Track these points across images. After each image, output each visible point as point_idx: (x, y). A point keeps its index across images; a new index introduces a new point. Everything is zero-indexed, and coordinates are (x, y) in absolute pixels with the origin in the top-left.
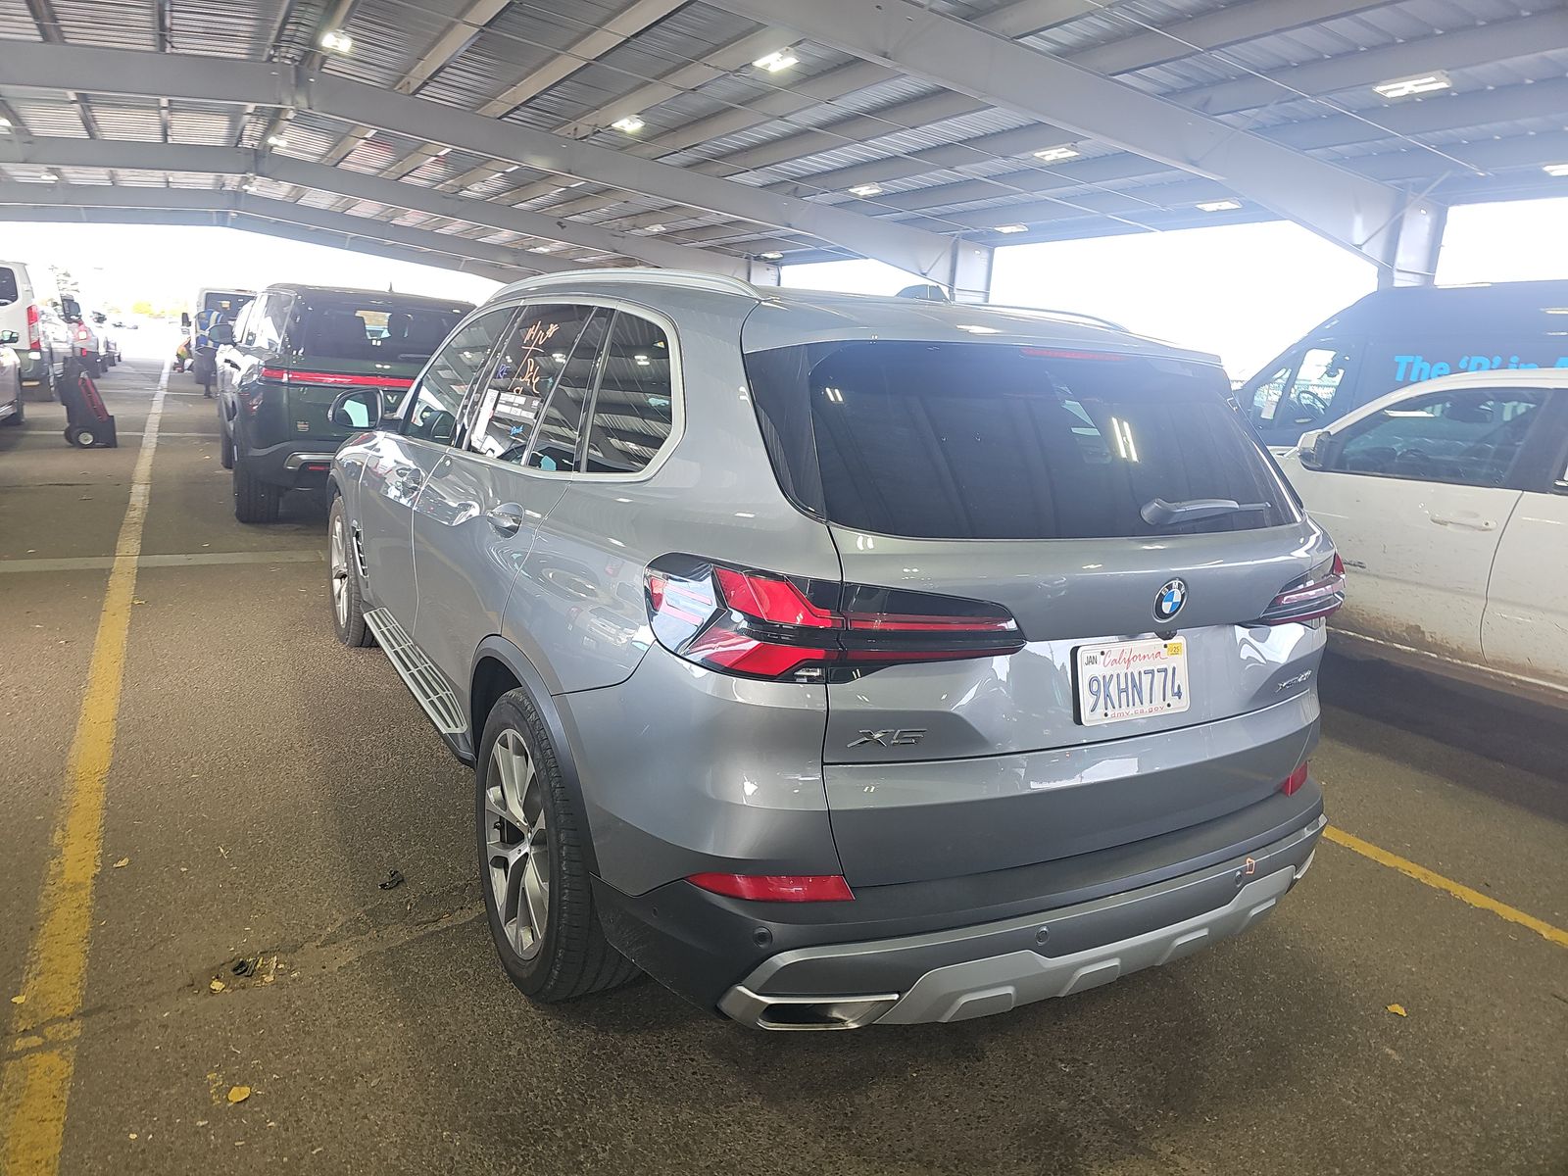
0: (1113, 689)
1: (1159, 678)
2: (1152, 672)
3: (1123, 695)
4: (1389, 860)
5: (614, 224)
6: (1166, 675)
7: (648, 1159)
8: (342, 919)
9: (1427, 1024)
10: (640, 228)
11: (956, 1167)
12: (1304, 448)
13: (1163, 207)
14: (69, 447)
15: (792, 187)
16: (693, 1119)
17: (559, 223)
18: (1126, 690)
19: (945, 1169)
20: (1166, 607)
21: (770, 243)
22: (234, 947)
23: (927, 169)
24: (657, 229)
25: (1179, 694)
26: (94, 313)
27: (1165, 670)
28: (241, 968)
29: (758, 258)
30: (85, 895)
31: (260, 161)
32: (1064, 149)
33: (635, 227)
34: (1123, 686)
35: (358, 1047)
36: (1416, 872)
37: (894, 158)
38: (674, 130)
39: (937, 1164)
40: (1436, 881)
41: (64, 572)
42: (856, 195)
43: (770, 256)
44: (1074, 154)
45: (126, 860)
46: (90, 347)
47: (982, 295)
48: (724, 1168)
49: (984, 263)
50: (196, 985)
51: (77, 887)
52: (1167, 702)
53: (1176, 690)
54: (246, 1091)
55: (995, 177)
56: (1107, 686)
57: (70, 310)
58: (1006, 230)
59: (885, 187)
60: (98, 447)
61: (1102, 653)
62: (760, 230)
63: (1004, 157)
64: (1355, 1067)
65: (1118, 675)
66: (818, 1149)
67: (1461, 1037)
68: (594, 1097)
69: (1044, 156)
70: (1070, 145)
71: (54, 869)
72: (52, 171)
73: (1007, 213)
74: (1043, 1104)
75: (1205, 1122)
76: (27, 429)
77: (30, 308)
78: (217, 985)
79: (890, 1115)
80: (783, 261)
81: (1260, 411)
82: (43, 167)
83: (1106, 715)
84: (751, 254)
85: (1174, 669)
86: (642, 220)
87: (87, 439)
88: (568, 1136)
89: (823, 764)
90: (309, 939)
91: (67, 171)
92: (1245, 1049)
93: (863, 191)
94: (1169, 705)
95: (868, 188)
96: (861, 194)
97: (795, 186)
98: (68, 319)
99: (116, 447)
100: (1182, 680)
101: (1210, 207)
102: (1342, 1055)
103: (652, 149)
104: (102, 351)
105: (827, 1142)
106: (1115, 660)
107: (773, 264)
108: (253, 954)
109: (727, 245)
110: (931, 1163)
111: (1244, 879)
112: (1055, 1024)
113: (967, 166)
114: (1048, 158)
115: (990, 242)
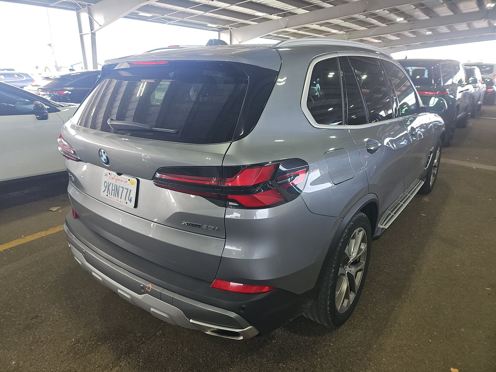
2: (123, 188)
3: (113, 191)
6: (127, 191)
53: (130, 199)
61: (109, 174)
83: (107, 196)
85: (131, 190)
94: (127, 203)
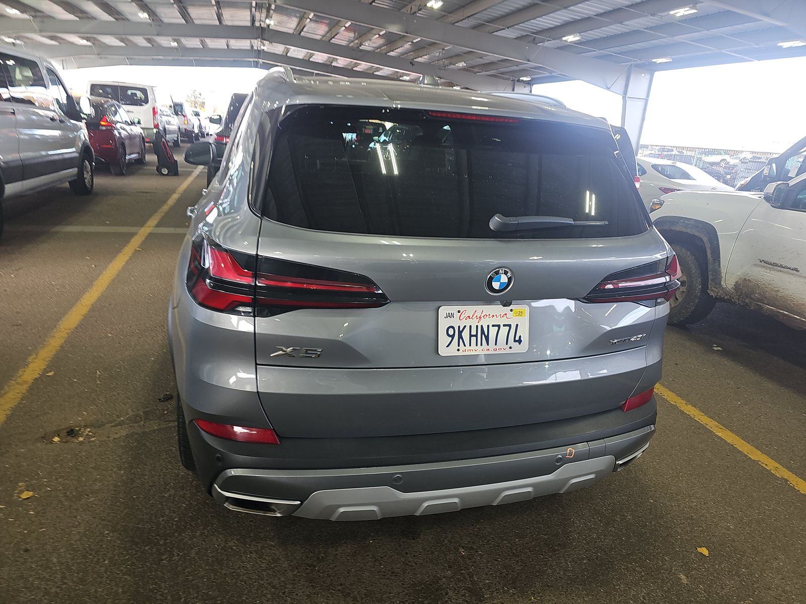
0: (465, 335)
1: (504, 331)
2: (499, 326)
3: (473, 339)
4: (756, 455)
5: (441, 62)
7: (197, 564)
8: (131, 413)
9: (720, 563)
10: (453, 65)
11: (362, 598)
12: (768, 193)
13: (757, 45)
14: (157, 175)
15: (531, 38)
16: (235, 546)
17: (411, 63)
18: (476, 336)
19: (355, 599)
20: (496, 285)
21: (525, 72)
22: (73, 421)
23: (607, 24)
24: (461, 64)
25: (520, 341)
26: (193, 111)
27: (510, 326)
28: (72, 433)
29: (519, 81)
30: (25, 387)
31: (264, 33)
32: (688, 8)
33: (451, 64)
34: (474, 333)
35: (96, 480)
36: (770, 464)
37: (589, 19)
38: (463, 7)
39: (351, 595)
40: (783, 473)
41: (114, 233)
42: (566, 41)
43: (525, 79)
44: (695, 11)
45: (53, 373)
46: (189, 128)
47: (644, 100)
48: (233, 576)
49: (648, 81)
50: (46, 438)
51: (25, 382)
52: (509, 345)
54: (31, 493)
55: (651, 28)
56: (460, 333)
57: (177, 109)
58: (659, 61)
59: (583, 36)
60: (171, 175)
62: (518, 64)
63: (652, 15)
64: (652, 583)
65: (470, 326)
66: (290, 575)
67: (739, 576)
68: (191, 525)
69: (677, 13)
70: (692, 5)
71: (20, 373)
72: (175, 40)
73: (661, 50)
74: (436, 572)
75: (531, 600)
76: (146, 166)
77: (154, 109)
78: (56, 439)
79: (343, 563)
80: (533, 82)
81: (788, 171)
82: (170, 38)
84: (513, 78)
86: (454, 59)
87: (165, 171)
88: (165, 544)
89: (257, 364)
90: (110, 422)
91: (184, 41)
92: (583, 559)
93: (571, 38)
95: (572, 36)
96: (569, 41)
97: (533, 38)
98: (177, 114)
99: (178, 175)
100: (524, 333)
101: (786, 45)
102: (648, 574)
103: (452, 18)
104: (196, 131)
105: (298, 572)
106: (469, 317)
107: (528, 84)
108: (80, 426)
109: (503, 73)
110: (349, 594)
111: (563, 461)
112: (472, 525)
113: (632, 21)
114: (678, 15)
115: (651, 69)
